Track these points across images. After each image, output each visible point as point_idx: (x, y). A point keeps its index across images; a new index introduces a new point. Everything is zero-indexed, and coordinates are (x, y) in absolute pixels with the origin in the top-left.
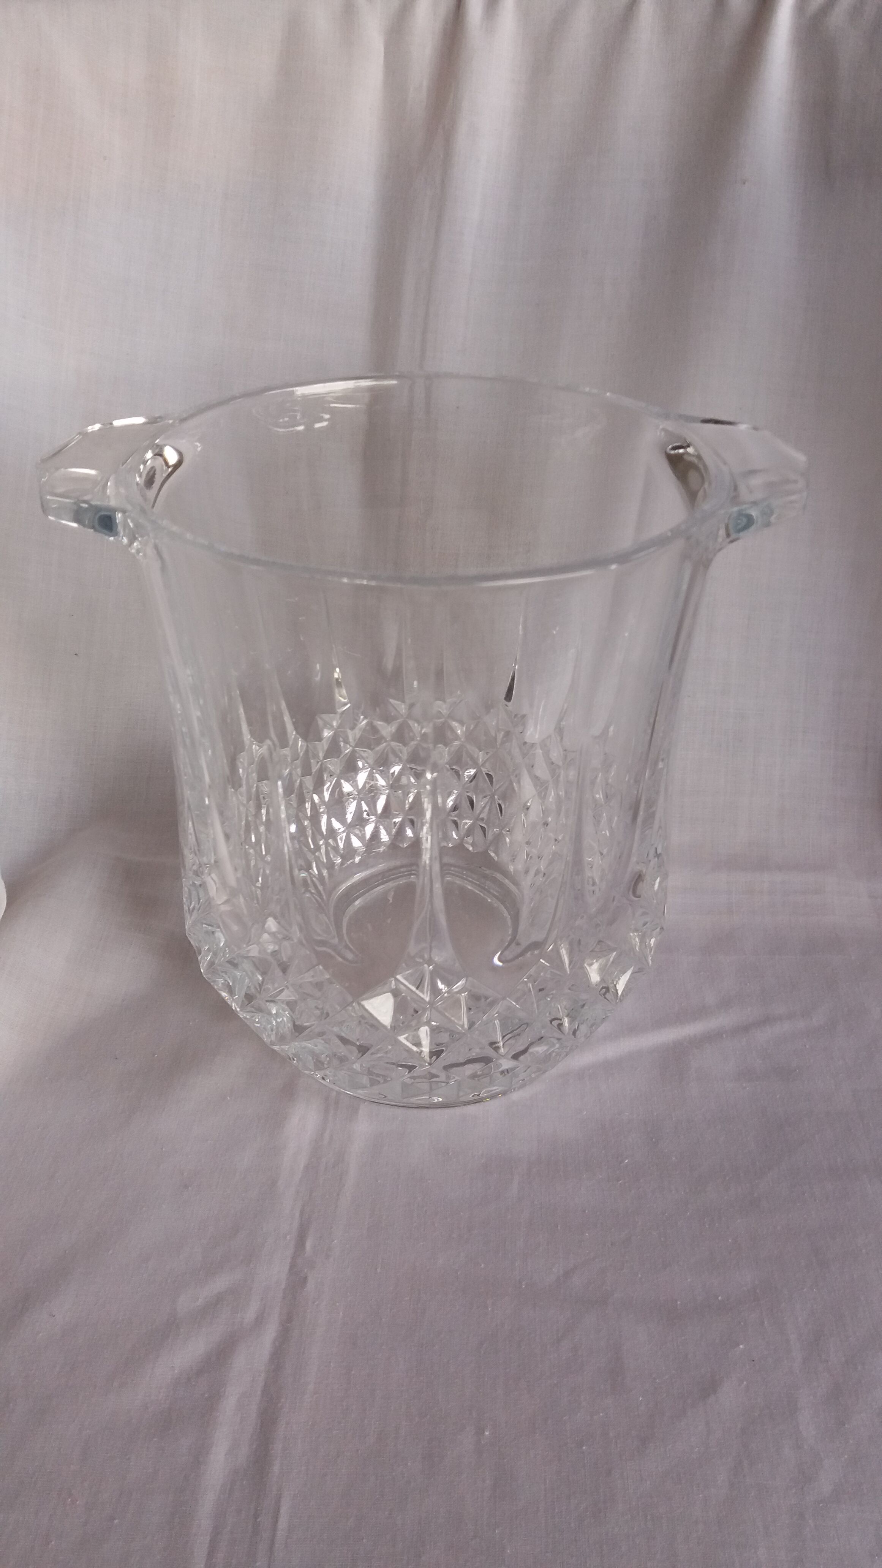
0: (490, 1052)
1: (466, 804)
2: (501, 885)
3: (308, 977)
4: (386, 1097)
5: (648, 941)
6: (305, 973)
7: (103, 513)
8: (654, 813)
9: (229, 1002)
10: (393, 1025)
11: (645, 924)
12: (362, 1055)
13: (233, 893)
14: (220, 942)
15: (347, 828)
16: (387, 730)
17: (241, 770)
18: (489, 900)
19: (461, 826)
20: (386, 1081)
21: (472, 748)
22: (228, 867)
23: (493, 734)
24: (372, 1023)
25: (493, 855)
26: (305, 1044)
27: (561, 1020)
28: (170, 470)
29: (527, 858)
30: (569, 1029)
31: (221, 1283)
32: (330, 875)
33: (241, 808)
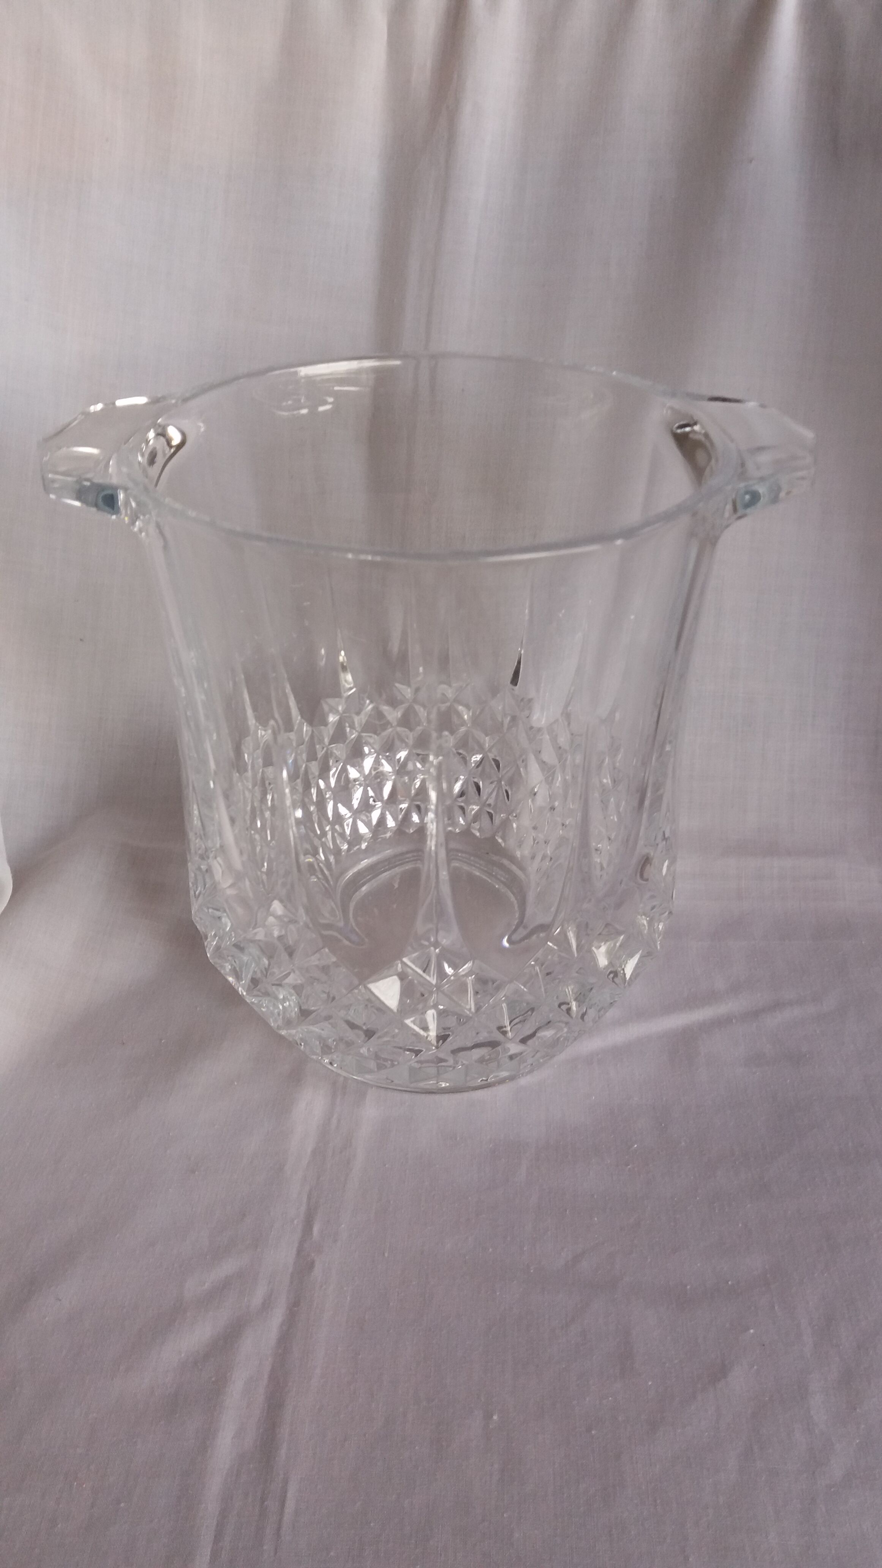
0: (499, 1037)
1: (472, 790)
2: (508, 871)
3: (314, 960)
4: (392, 1081)
5: (656, 924)
6: (311, 956)
7: (105, 493)
8: (661, 796)
9: (236, 987)
10: (400, 1010)
11: (653, 908)
12: (368, 1040)
13: (239, 877)
14: (226, 927)
15: (353, 814)
16: (393, 715)
17: (246, 756)
18: (497, 886)
19: (468, 811)
20: (393, 1065)
21: (479, 734)
22: (234, 853)
23: (500, 720)
24: (381, 1008)
25: (500, 840)
26: (312, 1028)
27: (569, 1004)
28: (172, 450)
29: (534, 843)
30: (577, 1012)
31: (228, 1267)
32: (337, 861)
33: (247, 793)
